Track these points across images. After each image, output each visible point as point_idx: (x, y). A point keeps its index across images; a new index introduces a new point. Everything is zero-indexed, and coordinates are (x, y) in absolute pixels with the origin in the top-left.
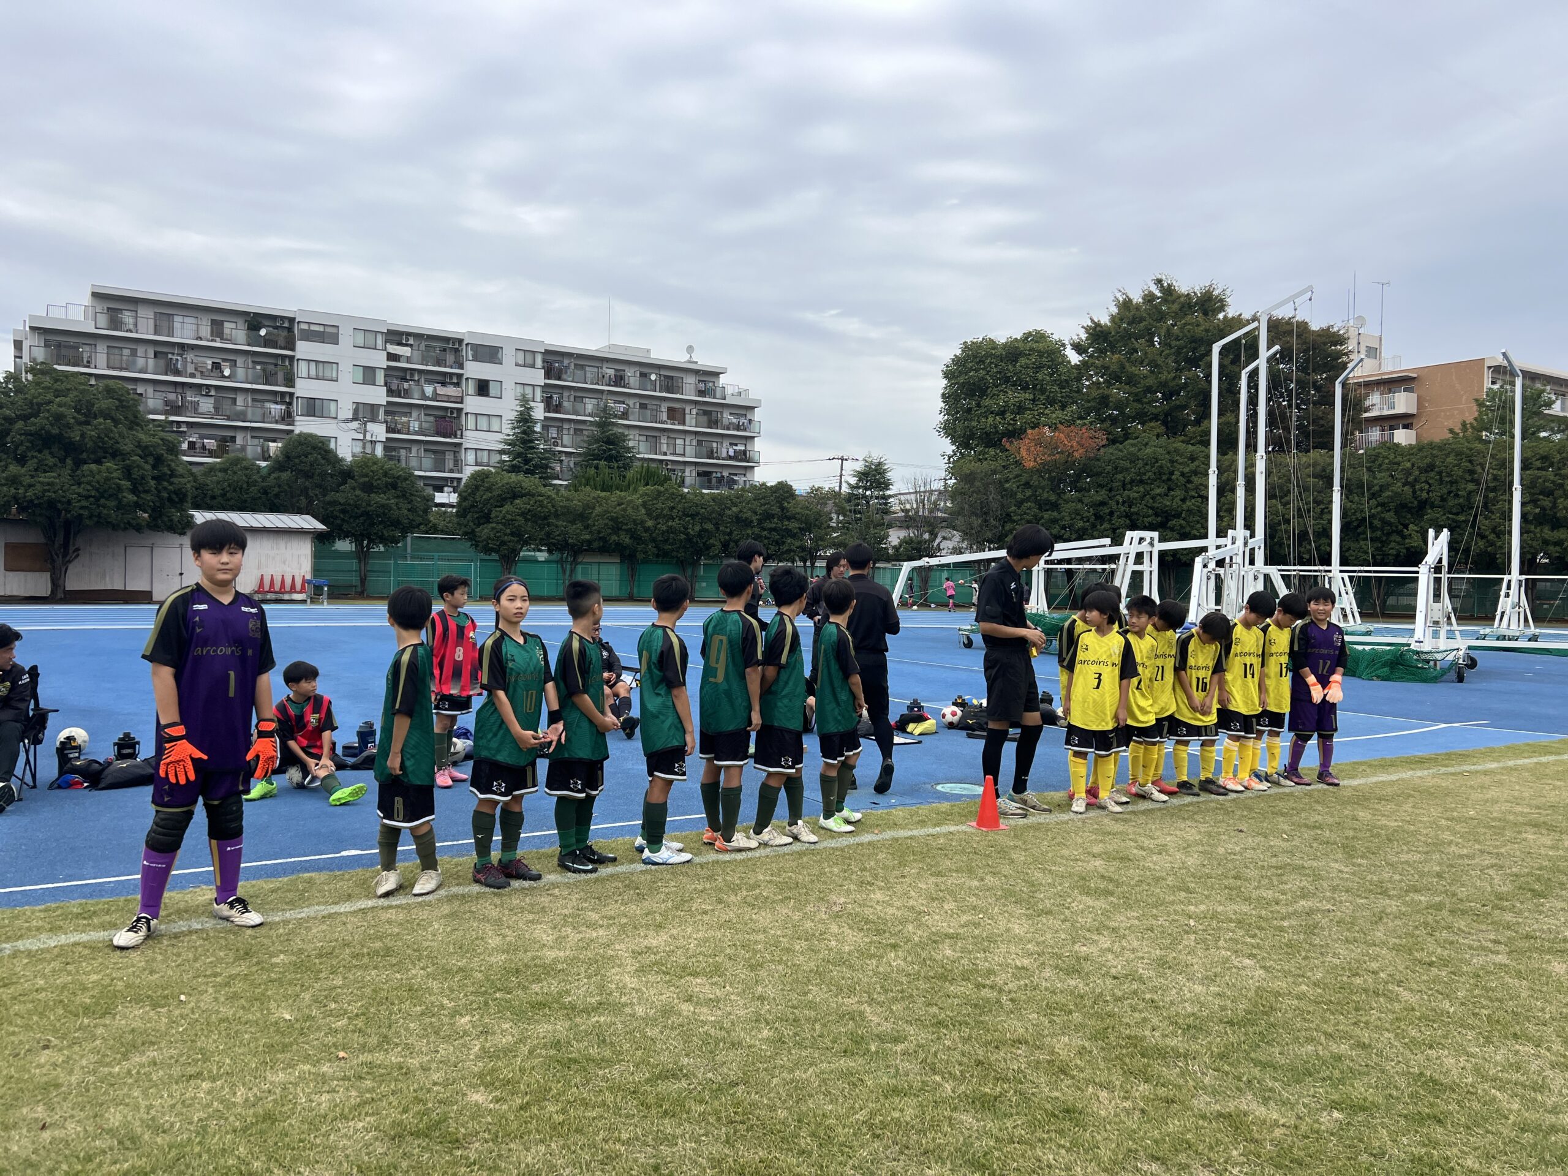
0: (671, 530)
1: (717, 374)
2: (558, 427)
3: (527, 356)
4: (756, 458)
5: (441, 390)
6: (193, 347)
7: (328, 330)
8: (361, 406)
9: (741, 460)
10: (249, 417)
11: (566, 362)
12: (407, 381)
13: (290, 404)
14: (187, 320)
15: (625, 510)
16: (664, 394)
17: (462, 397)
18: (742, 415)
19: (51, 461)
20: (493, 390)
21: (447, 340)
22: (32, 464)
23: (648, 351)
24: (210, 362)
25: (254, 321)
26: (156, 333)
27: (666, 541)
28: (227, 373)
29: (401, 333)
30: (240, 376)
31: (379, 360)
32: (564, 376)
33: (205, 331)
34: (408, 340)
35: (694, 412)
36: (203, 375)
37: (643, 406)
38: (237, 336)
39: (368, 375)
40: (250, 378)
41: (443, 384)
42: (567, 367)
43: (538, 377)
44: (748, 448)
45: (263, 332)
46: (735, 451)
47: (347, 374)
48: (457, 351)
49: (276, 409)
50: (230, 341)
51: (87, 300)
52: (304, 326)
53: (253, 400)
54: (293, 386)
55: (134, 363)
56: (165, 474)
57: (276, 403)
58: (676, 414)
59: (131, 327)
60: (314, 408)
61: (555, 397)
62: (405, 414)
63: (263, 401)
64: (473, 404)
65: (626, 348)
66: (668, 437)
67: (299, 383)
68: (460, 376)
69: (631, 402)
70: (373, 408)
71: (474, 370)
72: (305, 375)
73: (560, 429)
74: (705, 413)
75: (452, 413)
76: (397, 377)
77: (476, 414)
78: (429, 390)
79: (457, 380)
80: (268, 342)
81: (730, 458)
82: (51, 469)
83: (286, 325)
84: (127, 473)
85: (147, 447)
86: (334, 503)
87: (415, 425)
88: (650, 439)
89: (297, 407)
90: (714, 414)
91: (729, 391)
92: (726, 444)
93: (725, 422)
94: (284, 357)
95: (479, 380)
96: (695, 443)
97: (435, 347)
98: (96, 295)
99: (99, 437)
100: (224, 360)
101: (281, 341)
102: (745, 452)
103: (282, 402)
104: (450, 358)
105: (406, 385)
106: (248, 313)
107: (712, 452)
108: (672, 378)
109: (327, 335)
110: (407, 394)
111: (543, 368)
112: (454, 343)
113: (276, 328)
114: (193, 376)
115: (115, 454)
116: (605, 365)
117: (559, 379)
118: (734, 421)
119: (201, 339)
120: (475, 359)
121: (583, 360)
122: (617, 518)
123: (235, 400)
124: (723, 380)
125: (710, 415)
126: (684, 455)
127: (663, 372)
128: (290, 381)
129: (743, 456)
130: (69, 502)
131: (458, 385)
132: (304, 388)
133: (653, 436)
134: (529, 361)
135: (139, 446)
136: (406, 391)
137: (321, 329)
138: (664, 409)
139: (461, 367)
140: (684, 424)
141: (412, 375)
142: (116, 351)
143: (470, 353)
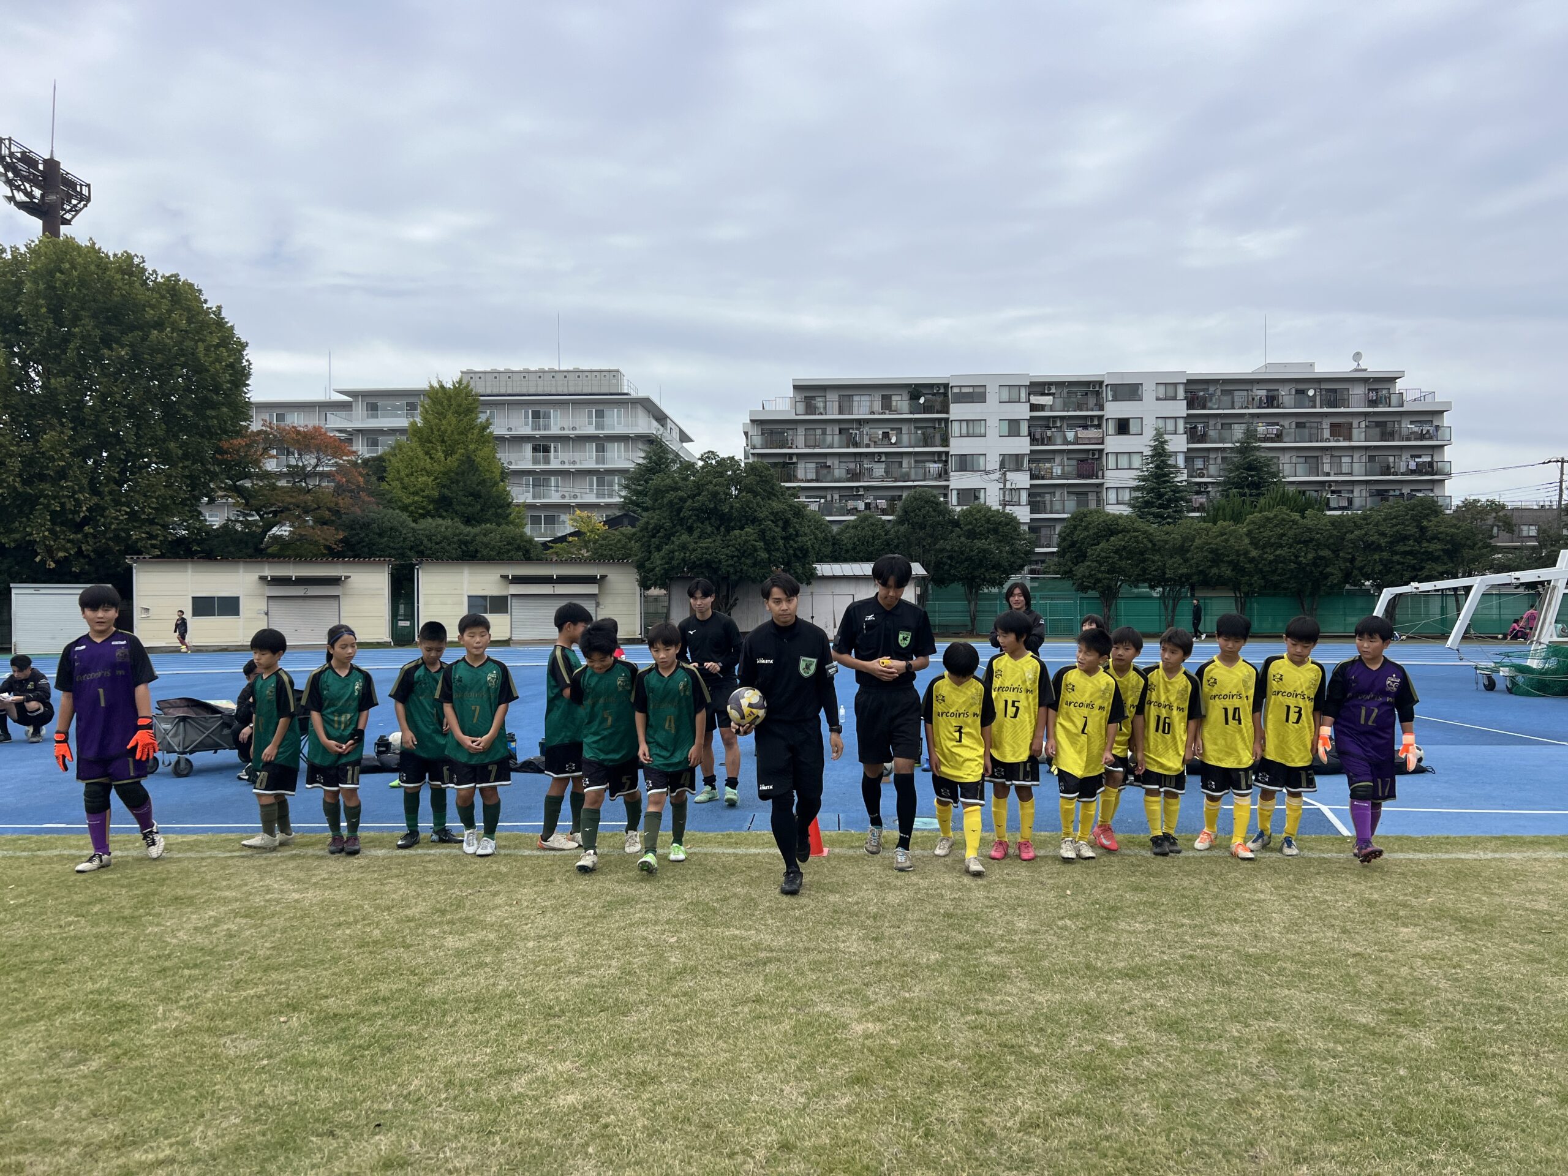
0: (1278, 559)
1: (1392, 380)
2: (1204, 457)
3: (1168, 389)
4: (1447, 470)
5: (1083, 434)
6: (867, 421)
7: (977, 390)
8: (1007, 458)
9: (1427, 474)
10: (913, 477)
11: (1211, 389)
12: (1049, 428)
13: (946, 461)
14: (863, 398)
15: (1227, 540)
16: (1325, 410)
17: (1103, 438)
18: (1426, 422)
19: (709, 529)
20: (1133, 427)
21: (1087, 384)
22: (696, 533)
23: (1312, 365)
24: (880, 432)
25: (915, 391)
26: (840, 413)
27: (1274, 572)
28: (893, 440)
29: (1043, 384)
30: (906, 443)
31: (1022, 412)
32: (1209, 404)
33: (877, 406)
34: (1050, 389)
35: (1363, 425)
36: (876, 445)
37: (1299, 425)
38: (901, 404)
39: (1013, 427)
40: (913, 442)
41: (1085, 427)
42: (1212, 395)
43: (1180, 408)
44: (1436, 459)
45: (922, 400)
46: (1417, 464)
47: (994, 428)
48: (1098, 394)
49: (934, 467)
50: (896, 412)
51: (791, 392)
52: (956, 390)
53: (916, 462)
54: (948, 446)
55: (824, 440)
56: (791, 535)
57: (935, 462)
58: (1340, 429)
59: (822, 410)
60: (966, 463)
61: (1200, 427)
62: (1049, 460)
63: (924, 462)
64: (1114, 443)
65: (1285, 365)
66: (1332, 456)
67: (952, 441)
68: (1100, 418)
69: (1286, 423)
70: (1018, 458)
71: (1114, 410)
72: (957, 434)
73: (1206, 459)
74: (1378, 424)
75: (1094, 454)
76: (1041, 426)
77: (1117, 453)
78: (1070, 435)
79: (1098, 422)
80: (927, 409)
81: (1413, 472)
82: (710, 536)
83: (942, 391)
84: (762, 534)
85: (777, 513)
86: (942, 550)
87: (1057, 470)
88: (1309, 460)
89: (952, 463)
90: (1389, 425)
91: (1408, 397)
92: (1406, 456)
93: (1404, 432)
94: (940, 420)
95: (1119, 419)
96: (1364, 459)
97: (1076, 393)
98: (796, 387)
99: (742, 507)
100: (892, 429)
101: (938, 407)
102: (1431, 464)
103: (940, 461)
104: (1092, 401)
105: (1049, 433)
106: (910, 385)
107: (1388, 467)
108: (1335, 391)
109: (977, 395)
110: (1050, 440)
111: (1186, 398)
112: (1094, 387)
113: (934, 394)
114: (868, 446)
115: (754, 521)
116: (1256, 387)
117: (1204, 408)
118: (1416, 429)
119: (873, 413)
120: (1115, 399)
121: (1229, 385)
122: (1217, 549)
123: (901, 463)
124: (1400, 385)
125: (1384, 427)
126: (1351, 474)
127: (1325, 386)
128: (945, 442)
129: (1430, 468)
130: (720, 562)
131: (1099, 426)
132: (958, 446)
133: (1312, 458)
134: (1171, 393)
135: (771, 513)
136: (1049, 438)
137: (971, 390)
138: (1326, 424)
139: (1102, 408)
140: (1350, 440)
141: (1054, 422)
142: (812, 432)
143: (1110, 393)
